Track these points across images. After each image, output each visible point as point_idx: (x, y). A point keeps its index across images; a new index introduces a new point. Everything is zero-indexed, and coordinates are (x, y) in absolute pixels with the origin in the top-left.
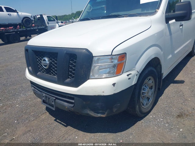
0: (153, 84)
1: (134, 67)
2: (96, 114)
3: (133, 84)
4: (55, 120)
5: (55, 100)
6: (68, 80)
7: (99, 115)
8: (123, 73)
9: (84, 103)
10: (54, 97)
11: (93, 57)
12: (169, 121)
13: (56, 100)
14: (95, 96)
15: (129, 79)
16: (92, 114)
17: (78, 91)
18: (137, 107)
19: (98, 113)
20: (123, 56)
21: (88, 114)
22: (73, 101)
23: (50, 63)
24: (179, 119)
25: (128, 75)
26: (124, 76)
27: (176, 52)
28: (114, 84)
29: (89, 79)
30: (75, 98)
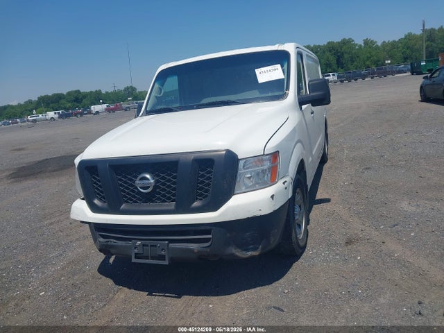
1: (287, 172)
2: (244, 252)
3: (290, 196)
4: (150, 295)
5: (168, 244)
6: (196, 204)
7: (250, 253)
8: (278, 180)
9: (228, 235)
10: (166, 240)
11: (239, 160)
12: (338, 252)
13: (170, 244)
14: (248, 219)
15: (286, 188)
16: (240, 253)
17: (220, 215)
19: (247, 250)
20: (275, 155)
21: (233, 255)
22: (210, 236)
24: (349, 247)
25: (284, 183)
26: (280, 185)
27: (313, 153)
28: (272, 197)
29: (234, 195)
30: (213, 229)
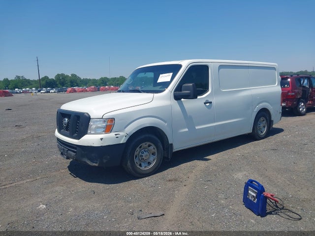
0: (156, 151)
1: (123, 130)
3: (121, 142)
4: (70, 174)
5: (67, 151)
6: (75, 134)
7: (94, 164)
8: (111, 132)
10: (68, 149)
11: (90, 118)
13: (69, 151)
15: (117, 137)
16: (89, 163)
18: (129, 164)
19: (94, 162)
20: (112, 120)
21: (85, 162)
22: (76, 151)
23: (68, 122)
25: (116, 135)
26: (112, 135)
27: (198, 127)
28: (101, 139)
29: (87, 134)
30: (78, 148)
